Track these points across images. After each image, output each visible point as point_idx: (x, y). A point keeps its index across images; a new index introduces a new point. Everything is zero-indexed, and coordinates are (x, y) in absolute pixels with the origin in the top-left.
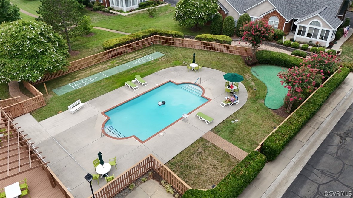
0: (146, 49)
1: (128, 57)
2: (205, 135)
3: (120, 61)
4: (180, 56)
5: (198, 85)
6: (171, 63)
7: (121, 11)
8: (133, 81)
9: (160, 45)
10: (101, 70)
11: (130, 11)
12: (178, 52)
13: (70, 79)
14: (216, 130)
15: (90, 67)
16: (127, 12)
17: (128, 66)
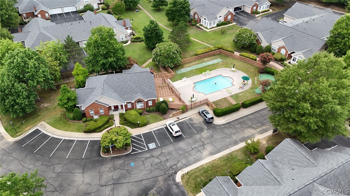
0: (215, 56)
1: (206, 59)
2: (227, 97)
3: (202, 61)
4: (229, 63)
5: (232, 78)
6: (224, 66)
7: (206, 28)
8: (206, 72)
9: (222, 55)
10: (194, 65)
11: (211, 28)
12: (229, 60)
13: (181, 67)
14: (232, 96)
15: (189, 63)
16: (210, 29)
17: (204, 64)
